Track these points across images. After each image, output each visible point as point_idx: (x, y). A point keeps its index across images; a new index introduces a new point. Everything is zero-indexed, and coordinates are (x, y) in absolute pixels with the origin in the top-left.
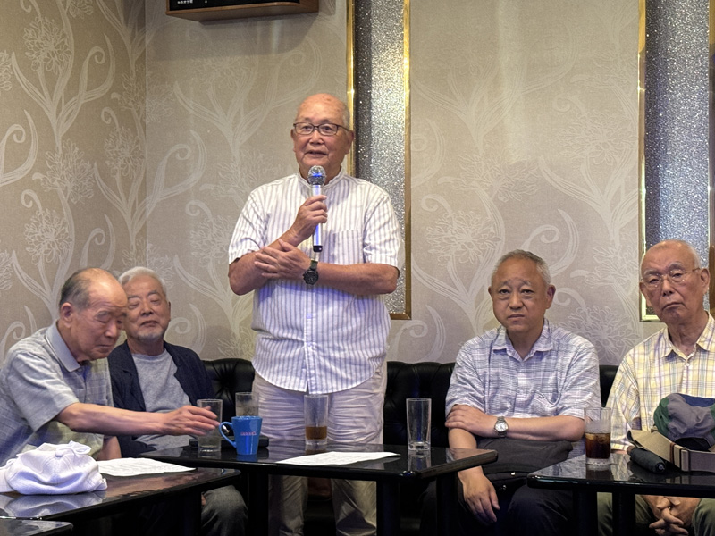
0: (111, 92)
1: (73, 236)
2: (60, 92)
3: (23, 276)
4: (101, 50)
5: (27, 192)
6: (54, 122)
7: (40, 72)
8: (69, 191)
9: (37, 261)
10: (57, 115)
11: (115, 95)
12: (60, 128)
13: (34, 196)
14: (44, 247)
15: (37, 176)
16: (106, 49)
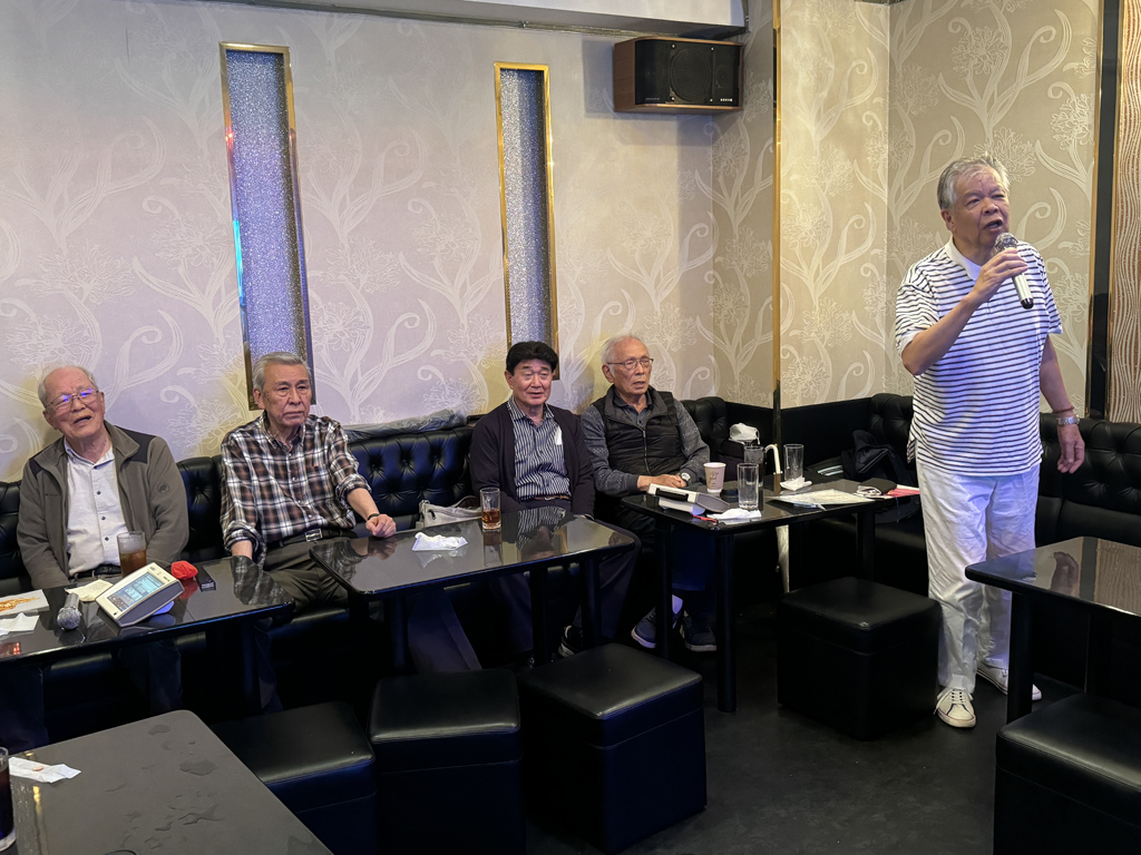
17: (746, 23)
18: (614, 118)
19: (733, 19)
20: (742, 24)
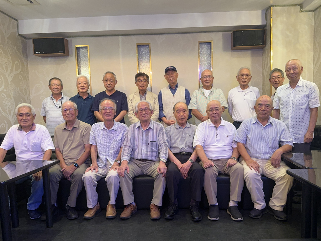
0: (21, 72)
1: (14, 104)
2: (9, 71)
3: (3, 113)
4: (18, 62)
5: (2, 94)
6: (8, 78)
7: (4, 67)
8: (13, 94)
9: (6, 109)
10: (9, 76)
11: (22, 73)
12: (10, 80)
13: (4, 95)
14: (8, 106)
15: (5, 90)
16: (19, 62)
17: (266, 23)
18: (231, 52)
19: (262, 23)
20: (265, 24)
